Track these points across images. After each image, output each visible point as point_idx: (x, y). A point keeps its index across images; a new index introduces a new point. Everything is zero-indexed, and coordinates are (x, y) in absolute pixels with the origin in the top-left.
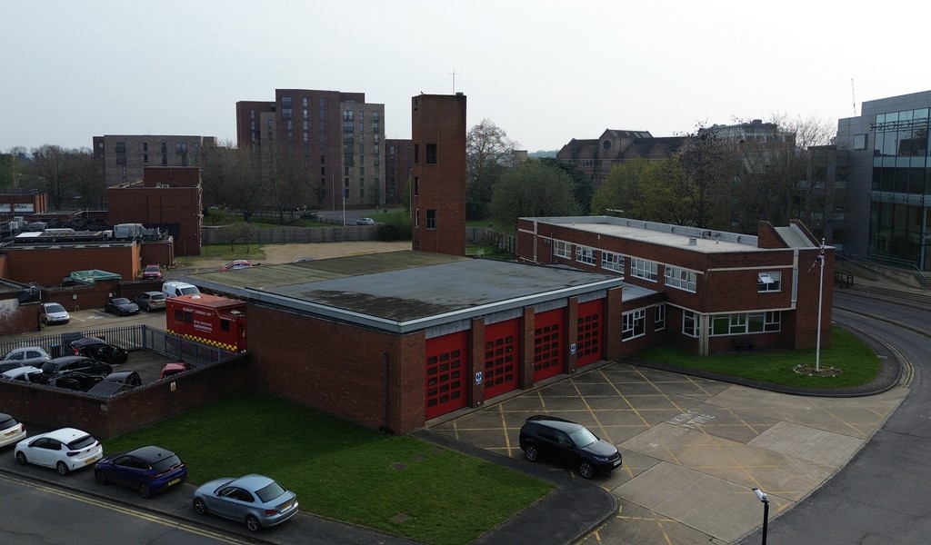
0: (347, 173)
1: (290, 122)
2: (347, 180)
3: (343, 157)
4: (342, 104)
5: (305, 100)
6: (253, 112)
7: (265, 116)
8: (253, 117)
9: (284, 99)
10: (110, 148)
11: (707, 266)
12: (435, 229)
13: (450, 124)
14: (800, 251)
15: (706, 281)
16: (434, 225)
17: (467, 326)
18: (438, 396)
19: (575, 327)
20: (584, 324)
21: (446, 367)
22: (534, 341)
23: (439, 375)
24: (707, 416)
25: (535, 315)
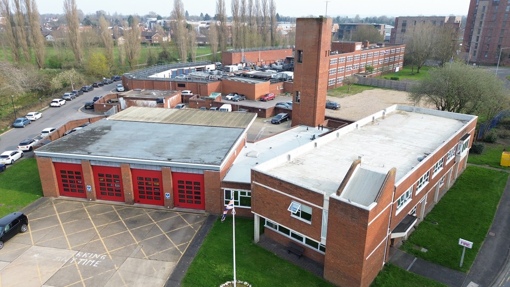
10: (400, 23)
11: (252, 179)
12: (298, 103)
13: (311, 38)
14: (330, 198)
15: (251, 188)
16: (299, 101)
17: (79, 163)
18: (69, 188)
19: (168, 184)
20: (185, 185)
21: (72, 177)
22: (131, 182)
23: (68, 179)
24: (96, 263)
25: (131, 169)
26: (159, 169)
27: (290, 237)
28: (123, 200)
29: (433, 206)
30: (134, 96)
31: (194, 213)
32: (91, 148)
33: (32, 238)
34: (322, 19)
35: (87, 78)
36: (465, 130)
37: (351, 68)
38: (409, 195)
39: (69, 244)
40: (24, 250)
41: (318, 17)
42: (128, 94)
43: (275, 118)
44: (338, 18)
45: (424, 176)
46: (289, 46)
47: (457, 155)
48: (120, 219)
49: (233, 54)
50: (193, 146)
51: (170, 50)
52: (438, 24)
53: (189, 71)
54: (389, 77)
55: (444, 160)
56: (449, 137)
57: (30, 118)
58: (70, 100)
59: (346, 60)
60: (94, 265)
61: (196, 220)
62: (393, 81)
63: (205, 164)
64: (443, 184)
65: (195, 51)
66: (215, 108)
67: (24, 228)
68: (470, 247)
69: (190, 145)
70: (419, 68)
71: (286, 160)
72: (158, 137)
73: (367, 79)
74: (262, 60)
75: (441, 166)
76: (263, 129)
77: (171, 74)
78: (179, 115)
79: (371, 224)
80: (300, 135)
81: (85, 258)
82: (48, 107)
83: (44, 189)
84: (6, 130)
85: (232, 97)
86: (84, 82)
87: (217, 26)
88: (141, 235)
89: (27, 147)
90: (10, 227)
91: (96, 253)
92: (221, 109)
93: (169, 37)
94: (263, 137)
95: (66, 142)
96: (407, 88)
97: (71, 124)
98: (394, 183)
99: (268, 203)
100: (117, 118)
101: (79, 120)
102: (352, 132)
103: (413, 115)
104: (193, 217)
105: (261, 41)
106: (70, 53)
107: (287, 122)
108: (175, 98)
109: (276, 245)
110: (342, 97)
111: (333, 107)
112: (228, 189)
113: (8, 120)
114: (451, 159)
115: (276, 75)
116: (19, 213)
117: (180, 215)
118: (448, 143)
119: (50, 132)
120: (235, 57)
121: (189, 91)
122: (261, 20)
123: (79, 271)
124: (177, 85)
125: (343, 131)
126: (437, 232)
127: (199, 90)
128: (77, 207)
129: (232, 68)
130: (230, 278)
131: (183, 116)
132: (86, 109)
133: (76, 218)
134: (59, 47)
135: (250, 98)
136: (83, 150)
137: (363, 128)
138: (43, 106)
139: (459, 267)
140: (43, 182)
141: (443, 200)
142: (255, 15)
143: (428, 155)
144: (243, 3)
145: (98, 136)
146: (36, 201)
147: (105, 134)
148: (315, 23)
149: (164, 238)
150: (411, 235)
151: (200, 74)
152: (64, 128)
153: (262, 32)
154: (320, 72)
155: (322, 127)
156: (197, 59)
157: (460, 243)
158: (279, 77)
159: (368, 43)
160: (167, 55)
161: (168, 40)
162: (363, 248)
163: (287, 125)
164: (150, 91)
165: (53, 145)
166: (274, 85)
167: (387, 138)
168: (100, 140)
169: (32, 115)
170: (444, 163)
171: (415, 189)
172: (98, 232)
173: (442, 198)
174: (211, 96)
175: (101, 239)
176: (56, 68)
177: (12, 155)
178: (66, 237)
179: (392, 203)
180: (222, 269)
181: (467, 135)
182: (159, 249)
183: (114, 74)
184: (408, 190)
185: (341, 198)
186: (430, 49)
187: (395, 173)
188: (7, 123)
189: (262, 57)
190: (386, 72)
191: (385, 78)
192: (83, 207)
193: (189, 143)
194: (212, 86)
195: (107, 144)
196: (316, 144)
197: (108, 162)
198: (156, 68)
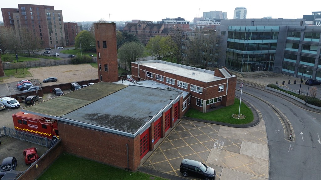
0: (50, 35)
1: (25, 17)
2: (51, 38)
3: (48, 29)
4: (45, 10)
5: (31, 8)
6: (9, 12)
7: (15, 15)
8: (9, 14)
9: (22, 8)
13: (110, 34)
17: (150, 126)
18: (143, 151)
19: (173, 113)
22: (165, 122)
27: (209, 104)
63: (180, 95)
81: (218, 145)
99: (211, 93)
117: (181, 125)
136: (143, 119)
145: (111, 117)
147: (106, 115)
148: (112, 26)
178: (198, 153)
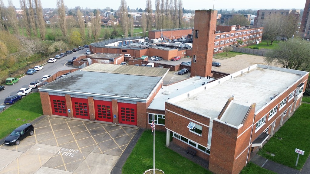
10: (260, 14)
11: (166, 108)
12: (195, 62)
13: (204, 22)
14: (214, 121)
15: (165, 113)
16: (195, 61)
17: (64, 96)
18: (58, 110)
19: (115, 109)
20: (125, 110)
21: (60, 104)
22: (94, 108)
23: (57, 105)
24: (73, 155)
25: (94, 100)
26: (110, 100)
27: (188, 144)
28: (89, 118)
29: (279, 128)
30: (96, 57)
31: (130, 127)
32: (71, 87)
33: (36, 139)
34: (211, 11)
35: (69, 46)
36: (301, 81)
37: (228, 41)
38: (264, 120)
39: (57, 143)
40: (31, 146)
41: (208, 10)
42: (93, 56)
43: (180, 71)
44: (221, 10)
45: (273, 108)
46: (190, 28)
47: (296, 96)
48: (87, 130)
49: (156, 32)
50: (131, 87)
51: (118, 30)
52: (285, 14)
53: (129, 42)
54: (252, 47)
55: (287, 99)
56: (290, 85)
57: (36, 69)
58: (59, 59)
59: (226, 36)
60: (71, 156)
61: (132, 131)
62: (255, 50)
63: (138, 98)
64: (286, 114)
65: (133, 30)
66: (144, 65)
67: (32, 133)
68: (303, 154)
69: (129, 86)
70: (272, 42)
71: (187, 97)
72: (110, 82)
73: (239, 48)
74: (173, 36)
75: (285, 103)
76: (173, 78)
77: (118, 44)
78: (122, 69)
79: (239, 138)
80: (195, 82)
81: (67, 152)
82: (47, 62)
83: (43, 111)
84: (23, 76)
85: (155, 58)
86: (68, 48)
87: (146, 16)
88: (99, 139)
89: (35, 86)
90: (24, 132)
91: (72, 149)
92: (148, 66)
93: (118, 22)
94: (173, 83)
95: (57, 83)
96: (264, 54)
97: (60, 73)
98: (254, 112)
99: (175, 123)
100: (86, 70)
101: (64, 71)
102: (228, 81)
103: (268, 71)
104: (130, 129)
105: (173, 24)
106: (60, 31)
107: (187, 74)
108: (121, 58)
109: (179, 148)
110: (223, 59)
111: (217, 65)
112: (151, 114)
113: (23, 70)
114: (292, 99)
115: (181, 45)
116: (29, 124)
117: (122, 128)
118: (290, 89)
119: (47, 78)
120: (157, 34)
121: (129, 55)
122: (173, 12)
123: (63, 159)
124: (122, 51)
125: (223, 80)
126: (282, 144)
127: (135, 54)
128: (62, 122)
129: (155, 41)
130: (151, 167)
131: (125, 69)
132: (68, 64)
133: (62, 128)
134: (53, 28)
135: (165, 59)
136: (66, 88)
137: (236, 78)
138: (44, 62)
139: (295, 166)
140: (43, 106)
141: (285, 124)
142: (169, 9)
143: (277, 96)
144: (162, 1)
145: (75, 80)
146: (39, 117)
147: (79, 79)
148: (207, 13)
149: (112, 141)
150: (264, 146)
151: (136, 44)
152: (55, 75)
153: (174, 19)
154: (209, 43)
155: (210, 77)
156: (134, 35)
157: (296, 151)
158: (183, 46)
159: (240, 26)
160: (116, 33)
161: (117, 24)
162: (234, 152)
163: (187, 75)
164: (105, 54)
165: (49, 85)
166: (180, 51)
167: (251, 85)
168: (76, 83)
169: (38, 67)
170: (287, 101)
171: (267, 117)
172: (74, 137)
173: (285, 123)
174: (142, 58)
175: (76, 141)
176: (52, 40)
177: (26, 90)
178: (56, 139)
179: (253, 125)
180: (146, 161)
181: (302, 84)
182: (109, 148)
183: (85, 44)
184: (263, 117)
185: (220, 121)
186: (280, 30)
187: (255, 106)
188: (23, 72)
189: (173, 34)
190: (251, 44)
191: (250, 48)
192: (65, 122)
193: (128, 85)
194: (142, 52)
195: (80, 85)
196: (205, 87)
197: (80, 96)
198: (109, 41)
